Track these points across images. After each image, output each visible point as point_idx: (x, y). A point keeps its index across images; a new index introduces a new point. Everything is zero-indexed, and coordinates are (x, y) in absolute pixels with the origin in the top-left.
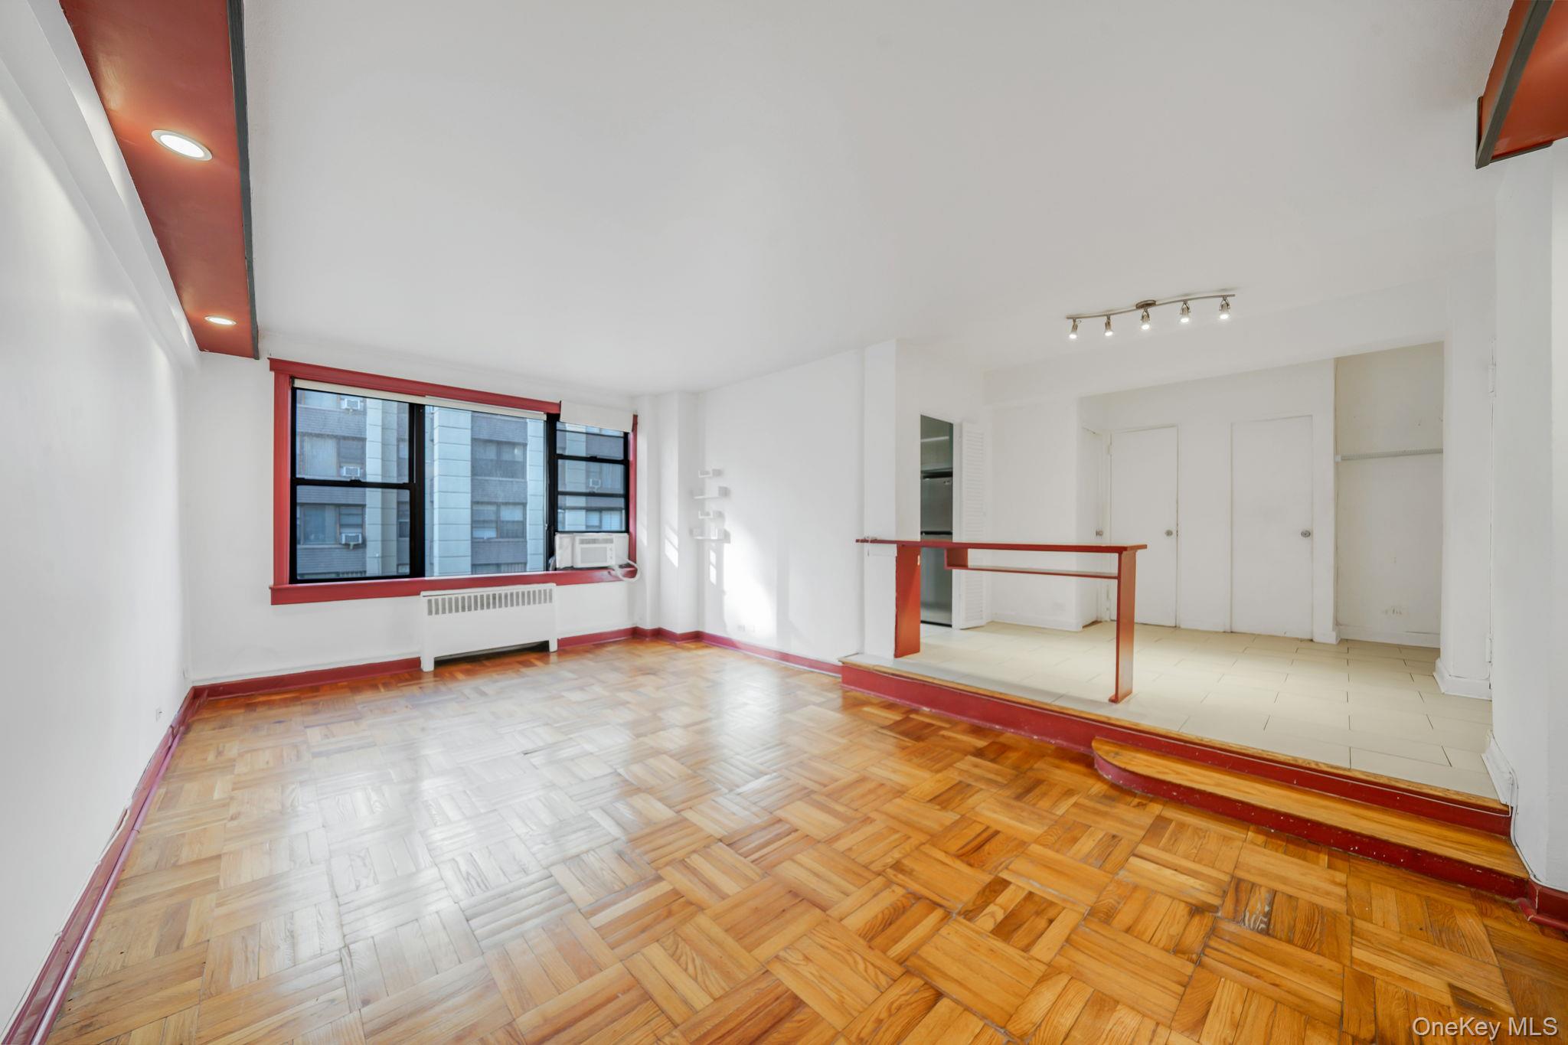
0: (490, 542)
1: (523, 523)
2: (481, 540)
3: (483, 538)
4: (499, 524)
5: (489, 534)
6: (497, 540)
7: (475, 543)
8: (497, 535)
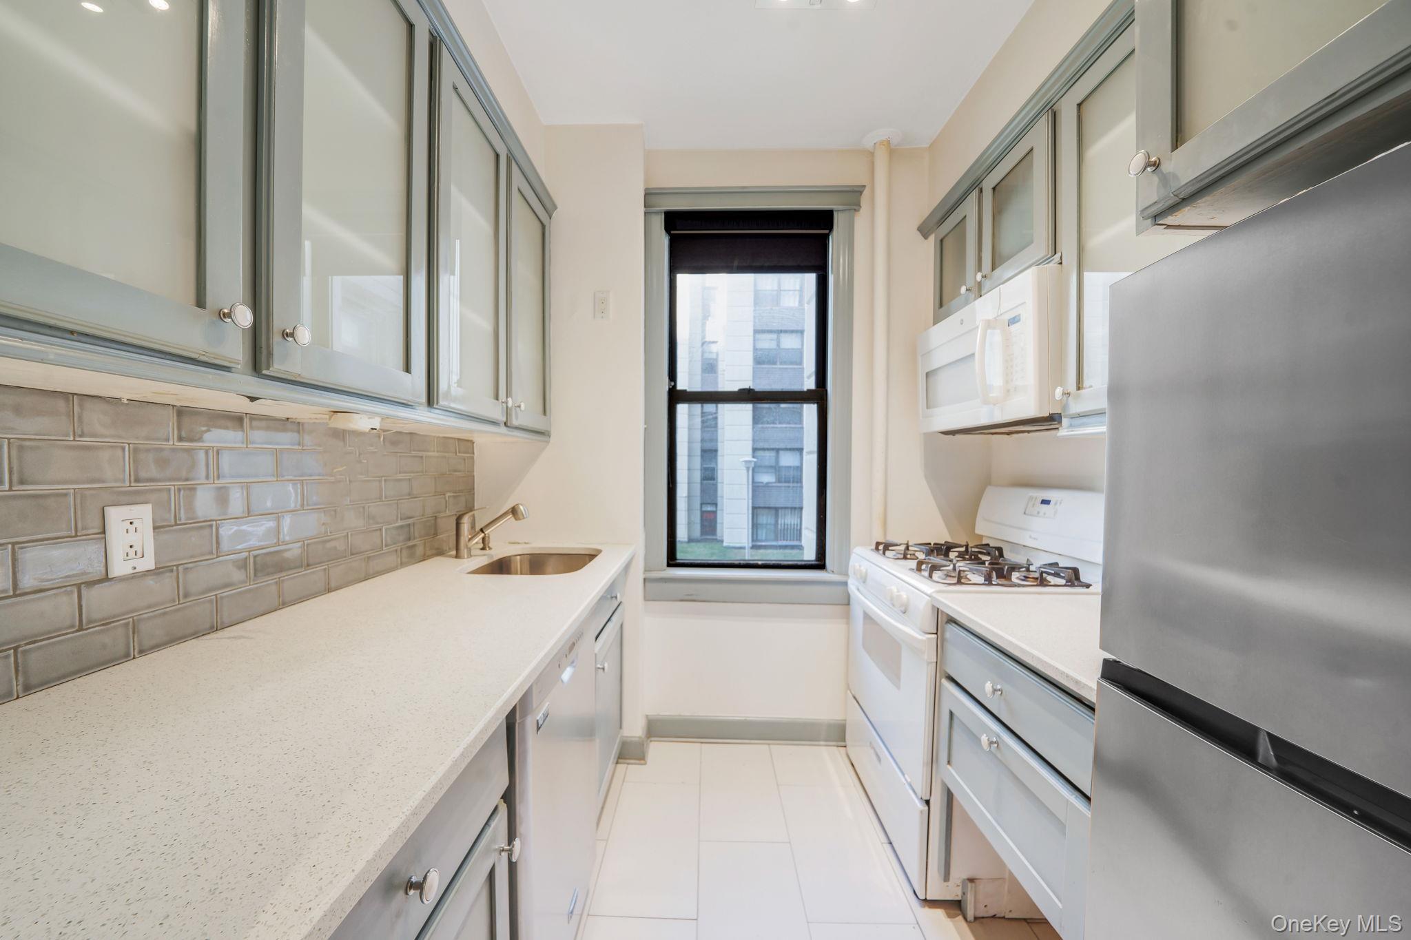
0: (768, 487)
1: (800, 469)
2: (762, 484)
3: (762, 483)
4: (776, 468)
5: (766, 478)
6: (774, 485)
7: (756, 488)
8: (776, 479)
